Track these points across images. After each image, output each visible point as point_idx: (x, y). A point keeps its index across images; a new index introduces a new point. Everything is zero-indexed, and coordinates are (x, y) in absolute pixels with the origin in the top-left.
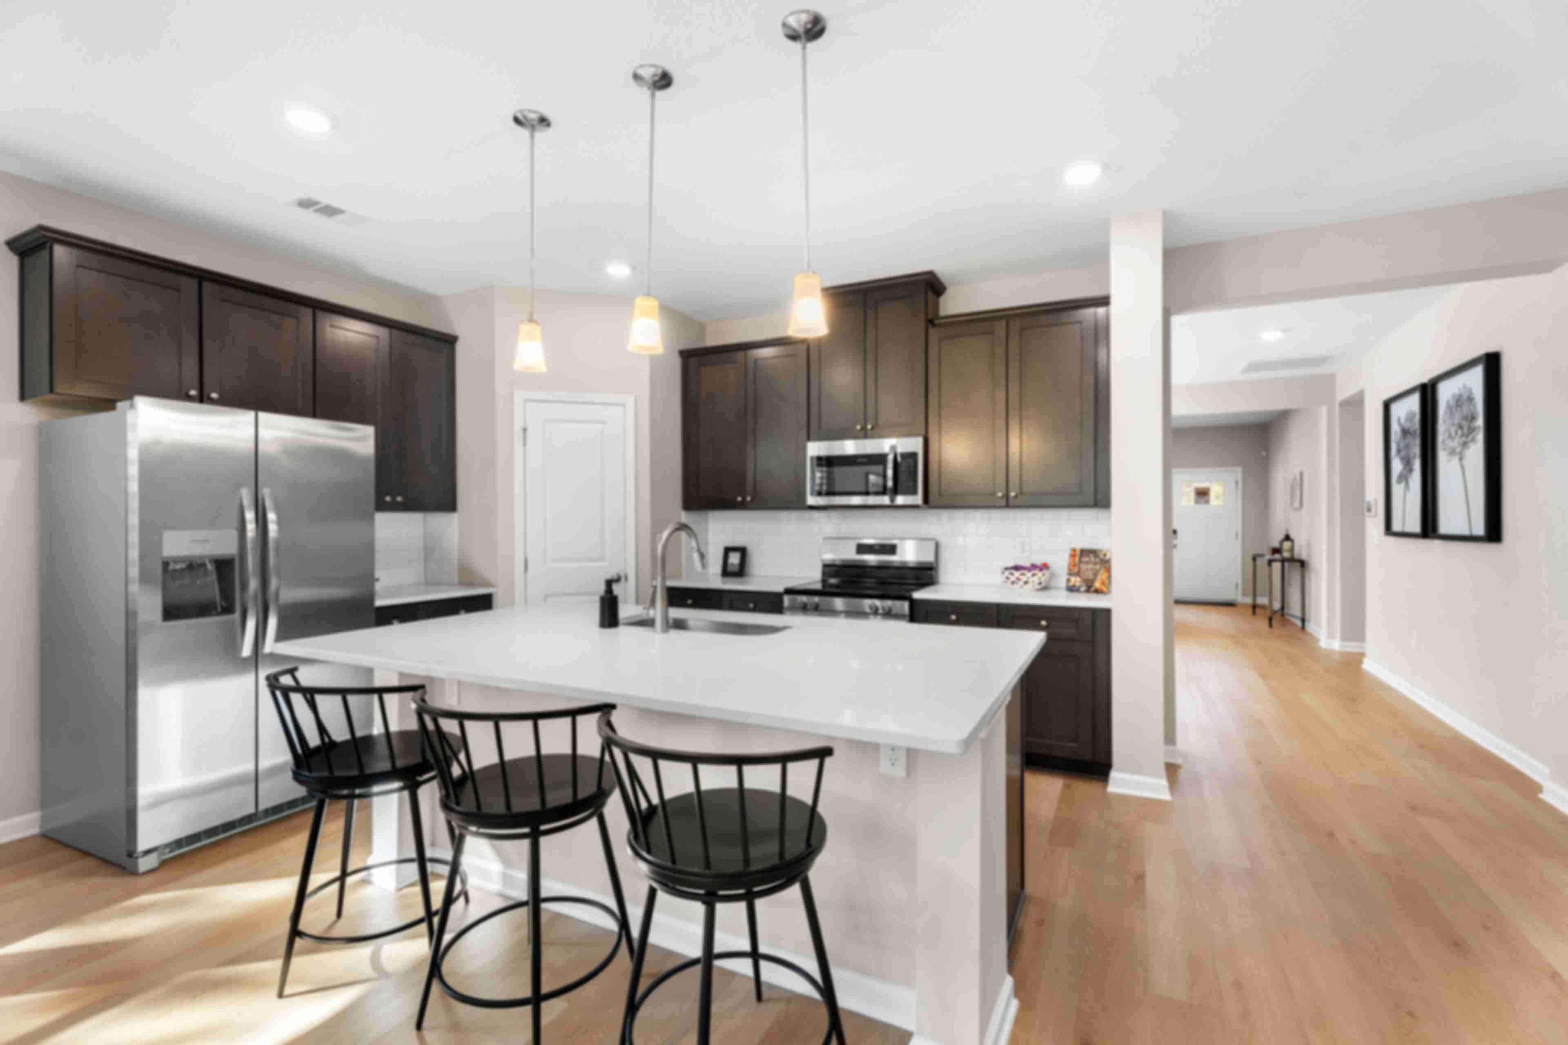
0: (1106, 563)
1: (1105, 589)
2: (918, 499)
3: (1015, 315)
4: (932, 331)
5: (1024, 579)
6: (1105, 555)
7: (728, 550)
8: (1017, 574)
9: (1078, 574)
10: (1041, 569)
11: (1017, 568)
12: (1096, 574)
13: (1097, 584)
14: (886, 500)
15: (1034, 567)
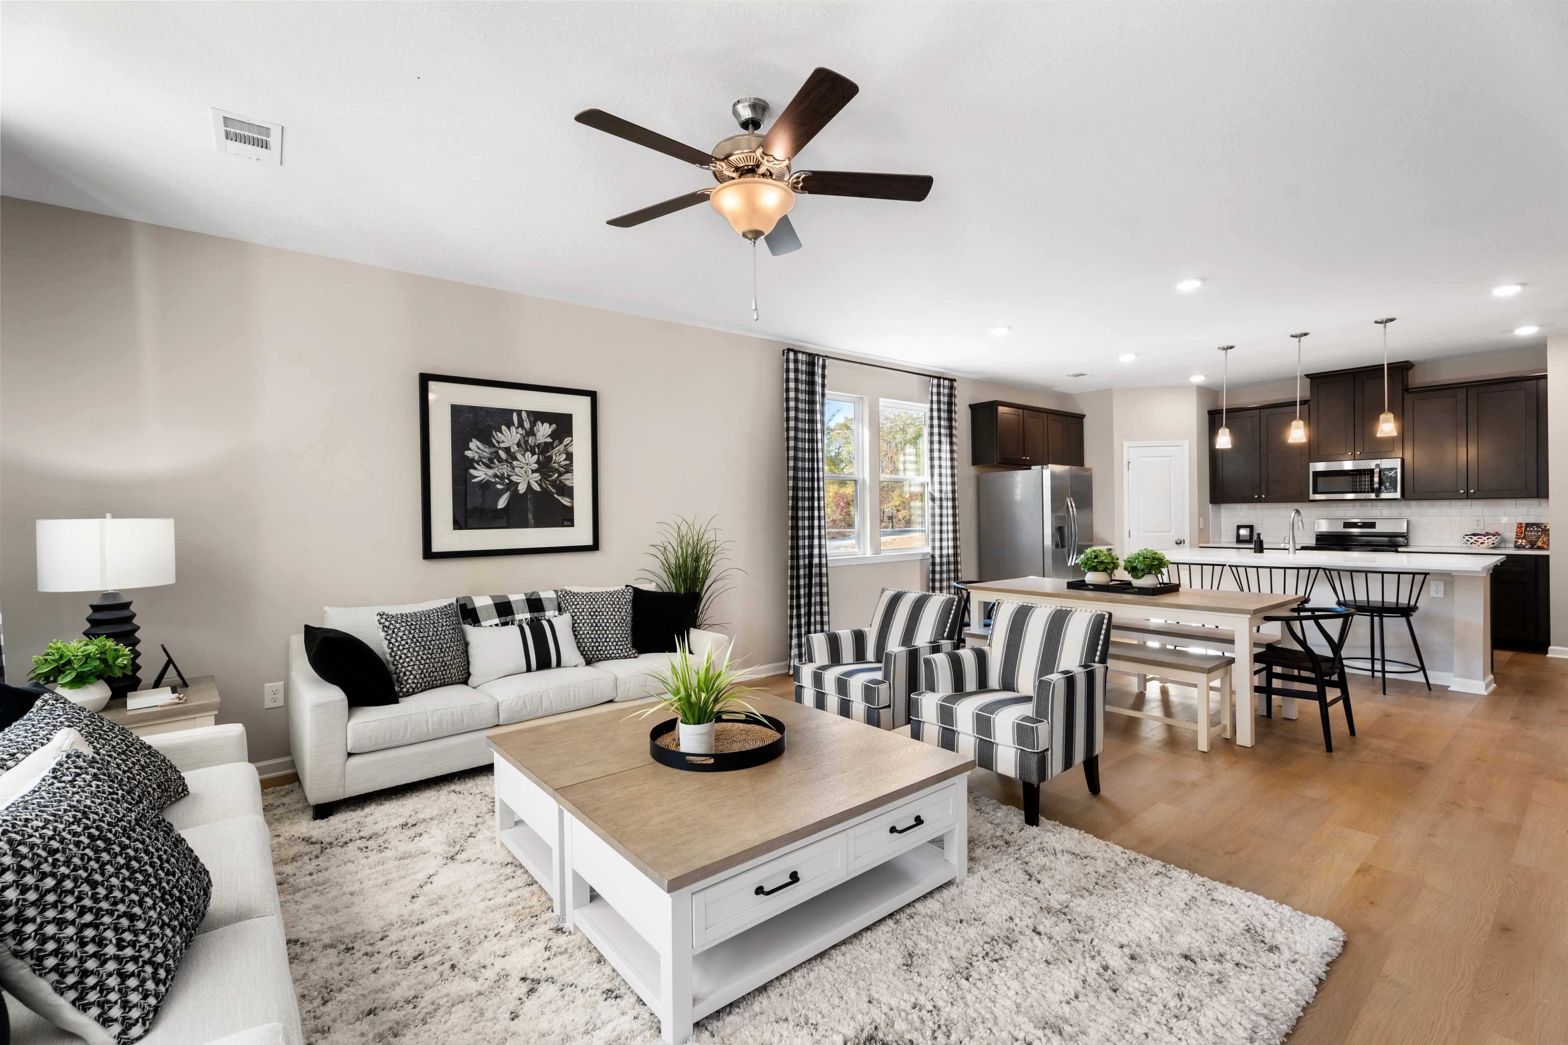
0: (1546, 531)
1: (1545, 546)
2: (1398, 495)
3: (1471, 386)
4: (1407, 396)
5: (1481, 541)
6: (1546, 526)
7: (1239, 527)
8: (1475, 538)
9: (1524, 538)
10: (1494, 535)
11: (1474, 535)
12: (1538, 537)
13: (1539, 544)
14: (1373, 496)
15: (1487, 534)
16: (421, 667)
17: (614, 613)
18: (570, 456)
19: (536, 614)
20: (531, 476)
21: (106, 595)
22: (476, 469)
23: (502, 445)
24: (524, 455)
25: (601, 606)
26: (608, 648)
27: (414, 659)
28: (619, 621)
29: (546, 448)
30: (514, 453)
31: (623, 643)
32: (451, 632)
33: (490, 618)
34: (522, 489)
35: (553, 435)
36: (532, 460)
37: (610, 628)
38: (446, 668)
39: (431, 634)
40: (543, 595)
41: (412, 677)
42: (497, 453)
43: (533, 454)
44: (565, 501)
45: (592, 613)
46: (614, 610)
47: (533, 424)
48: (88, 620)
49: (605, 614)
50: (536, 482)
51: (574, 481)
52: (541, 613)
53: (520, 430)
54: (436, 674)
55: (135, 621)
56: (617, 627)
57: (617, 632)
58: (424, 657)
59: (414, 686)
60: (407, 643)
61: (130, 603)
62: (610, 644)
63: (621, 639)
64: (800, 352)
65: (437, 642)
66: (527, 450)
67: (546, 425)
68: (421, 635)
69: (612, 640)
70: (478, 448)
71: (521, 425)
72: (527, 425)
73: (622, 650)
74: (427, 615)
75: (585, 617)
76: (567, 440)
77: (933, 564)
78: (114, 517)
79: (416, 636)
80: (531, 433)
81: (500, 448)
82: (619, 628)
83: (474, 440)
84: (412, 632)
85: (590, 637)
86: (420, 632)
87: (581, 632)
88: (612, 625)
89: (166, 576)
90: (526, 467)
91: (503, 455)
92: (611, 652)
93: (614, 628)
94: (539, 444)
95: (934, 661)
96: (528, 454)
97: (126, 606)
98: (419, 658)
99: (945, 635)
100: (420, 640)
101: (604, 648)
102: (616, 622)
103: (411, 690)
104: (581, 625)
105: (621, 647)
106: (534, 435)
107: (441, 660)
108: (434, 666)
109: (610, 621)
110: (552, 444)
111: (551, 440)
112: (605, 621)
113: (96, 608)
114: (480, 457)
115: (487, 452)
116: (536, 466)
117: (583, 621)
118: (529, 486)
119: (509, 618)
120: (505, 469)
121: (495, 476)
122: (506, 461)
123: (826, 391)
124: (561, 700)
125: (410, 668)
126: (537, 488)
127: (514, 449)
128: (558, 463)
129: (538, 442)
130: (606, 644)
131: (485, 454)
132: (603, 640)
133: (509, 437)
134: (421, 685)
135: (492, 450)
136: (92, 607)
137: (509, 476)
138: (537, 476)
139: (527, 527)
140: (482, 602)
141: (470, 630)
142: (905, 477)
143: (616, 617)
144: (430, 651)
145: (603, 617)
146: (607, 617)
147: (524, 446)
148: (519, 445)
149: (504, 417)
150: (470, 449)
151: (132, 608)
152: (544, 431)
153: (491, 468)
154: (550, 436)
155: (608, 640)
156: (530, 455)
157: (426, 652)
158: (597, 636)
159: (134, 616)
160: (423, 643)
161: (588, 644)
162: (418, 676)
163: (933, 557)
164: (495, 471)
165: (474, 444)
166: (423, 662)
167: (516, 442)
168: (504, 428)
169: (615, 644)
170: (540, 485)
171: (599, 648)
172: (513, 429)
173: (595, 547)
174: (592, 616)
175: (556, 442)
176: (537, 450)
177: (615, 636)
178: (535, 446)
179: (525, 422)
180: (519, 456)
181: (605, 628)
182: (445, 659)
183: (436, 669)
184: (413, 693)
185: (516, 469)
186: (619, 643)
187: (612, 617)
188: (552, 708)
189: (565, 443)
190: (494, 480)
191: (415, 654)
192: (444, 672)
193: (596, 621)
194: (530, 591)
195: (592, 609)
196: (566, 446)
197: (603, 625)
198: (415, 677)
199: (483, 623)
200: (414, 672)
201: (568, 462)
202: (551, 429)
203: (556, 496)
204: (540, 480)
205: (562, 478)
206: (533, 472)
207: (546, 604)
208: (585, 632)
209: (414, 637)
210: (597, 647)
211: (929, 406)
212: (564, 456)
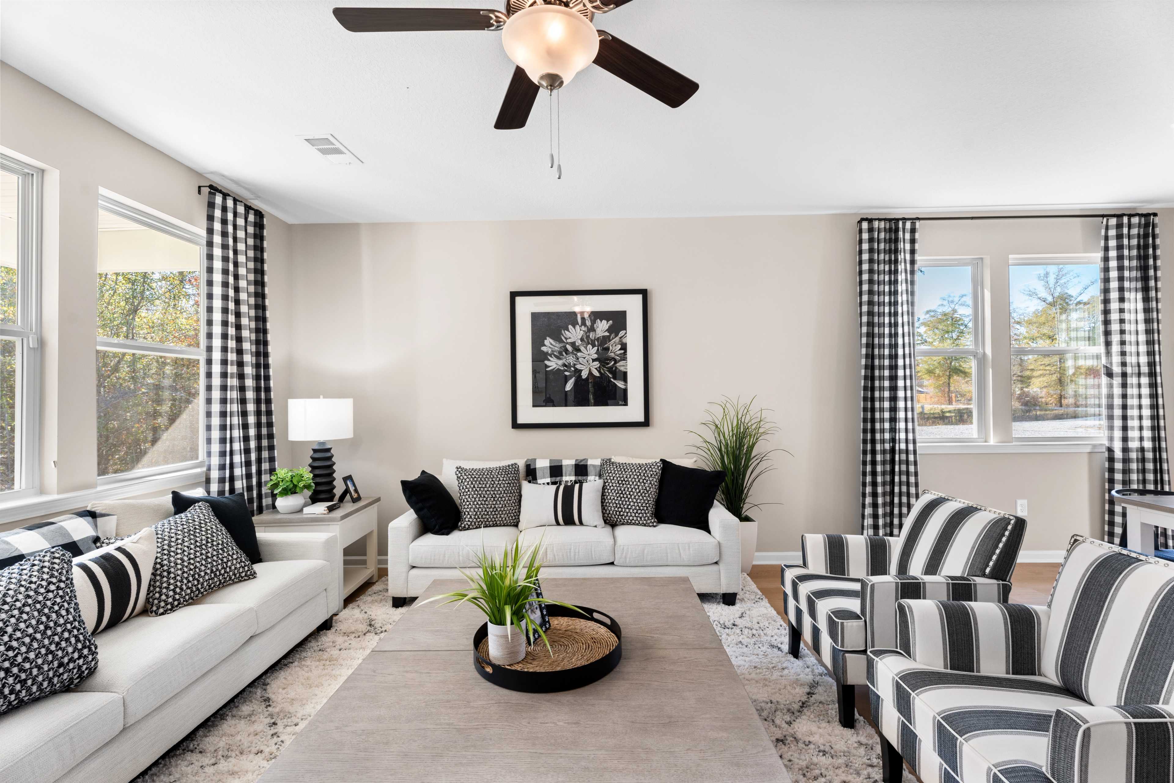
16: (476, 510)
17: (639, 484)
18: (624, 347)
19: (580, 478)
20: (591, 364)
21: (321, 443)
22: (549, 360)
23: (569, 341)
24: (586, 348)
25: (628, 476)
26: (629, 514)
27: (472, 503)
28: (642, 491)
29: (605, 340)
30: (578, 346)
31: (643, 511)
32: (506, 485)
33: (544, 477)
34: (584, 375)
35: (609, 330)
36: (592, 352)
37: (633, 497)
38: (497, 513)
39: (488, 486)
40: (590, 462)
41: (469, 516)
42: (565, 347)
43: (594, 346)
44: (620, 384)
45: (620, 482)
46: (639, 481)
47: (593, 322)
48: (311, 458)
49: (631, 483)
50: (596, 369)
51: (628, 367)
52: (585, 477)
53: (583, 328)
54: (488, 517)
55: (333, 459)
56: (639, 496)
57: (638, 501)
58: (479, 503)
59: (469, 523)
60: (469, 491)
61: (331, 448)
62: (631, 511)
63: (641, 508)
64: (875, 219)
65: (492, 493)
66: (589, 343)
67: (604, 322)
68: (480, 486)
69: (634, 507)
70: (551, 344)
71: (584, 323)
72: (588, 323)
73: (641, 518)
74: (490, 471)
75: (614, 485)
76: (622, 333)
77: (1111, 460)
78: (324, 397)
79: (476, 486)
80: (592, 329)
81: (567, 343)
82: (641, 498)
83: (548, 338)
84: (474, 483)
85: (615, 503)
86: (480, 483)
87: (609, 497)
88: (635, 494)
89: (347, 433)
90: (587, 357)
91: (569, 348)
92: (631, 518)
93: (637, 497)
94: (598, 338)
95: (911, 611)
96: (590, 346)
97: (328, 450)
98: (475, 503)
99: (988, 570)
100: (478, 489)
101: (625, 514)
102: (640, 492)
103: (467, 526)
104: (609, 491)
105: (641, 515)
106: (594, 330)
107: (493, 506)
108: (486, 511)
109: (634, 490)
110: (609, 337)
111: (608, 334)
112: (630, 490)
113: (315, 451)
114: (552, 351)
115: (557, 346)
116: (596, 356)
117: (612, 488)
118: (590, 373)
119: (558, 479)
120: (571, 360)
121: (564, 365)
122: (572, 353)
123: (917, 257)
124: (563, 555)
125: (468, 510)
126: (596, 373)
127: (578, 343)
128: (614, 353)
129: (597, 336)
130: (627, 510)
131: (556, 348)
132: (626, 506)
133: (574, 334)
134: (475, 523)
135: (562, 345)
136: (313, 450)
137: (575, 365)
138: (597, 364)
139: (589, 406)
140: (542, 464)
141: (526, 486)
142: (1067, 348)
143: (640, 487)
144: (485, 499)
145: (629, 486)
146: (632, 486)
147: (586, 340)
148: (582, 340)
149: (570, 318)
150: (545, 346)
151: (332, 451)
152: (602, 327)
153: (560, 359)
154: (608, 330)
155: (629, 507)
156: (591, 347)
157: (481, 499)
158: (620, 502)
159: (332, 456)
160: (480, 492)
161: (613, 509)
162: (473, 517)
163: (1110, 450)
164: (564, 361)
165: (548, 341)
166: (478, 506)
167: (580, 337)
168: (570, 327)
169: (635, 511)
170: (599, 372)
171: (622, 513)
172: (578, 327)
173: (646, 423)
174: (620, 484)
175: (613, 335)
176: (596, 343)
177: (636, 504)
178: (595, 339)
179: (587, 322)
180: (582, 348)
181: (629, 496)
182: (497, 506)
183: (488, 512)
184: (468, 529)
185: (580, 360)
186: (639, 511)
187: (636, 487)
188: (555, 560)
189: (620, 336)
190: (562, 369)
191: (473, 499)
192: (495, 516)
193: (622, 489)
194: (581, 458)
195: (621, 478)
196: (621, 338)
197: (628, 493)
198: (471, 517)
199: (539, 481)
200: (470, 513)
201: (622, 351)
202: (608, 325)
203: (612, 380)
204: (599, 367)
205: (618, 364)
206: (594, 360)
207: (590, 469)
208: (612, 498)
209: (474, 487)
210: (620, 512)
211: (1100, 255)
212: (619, 347)
